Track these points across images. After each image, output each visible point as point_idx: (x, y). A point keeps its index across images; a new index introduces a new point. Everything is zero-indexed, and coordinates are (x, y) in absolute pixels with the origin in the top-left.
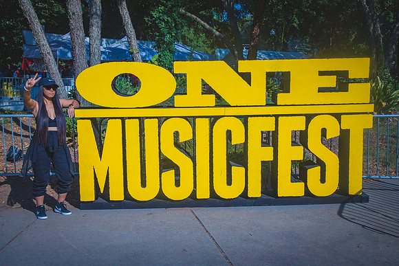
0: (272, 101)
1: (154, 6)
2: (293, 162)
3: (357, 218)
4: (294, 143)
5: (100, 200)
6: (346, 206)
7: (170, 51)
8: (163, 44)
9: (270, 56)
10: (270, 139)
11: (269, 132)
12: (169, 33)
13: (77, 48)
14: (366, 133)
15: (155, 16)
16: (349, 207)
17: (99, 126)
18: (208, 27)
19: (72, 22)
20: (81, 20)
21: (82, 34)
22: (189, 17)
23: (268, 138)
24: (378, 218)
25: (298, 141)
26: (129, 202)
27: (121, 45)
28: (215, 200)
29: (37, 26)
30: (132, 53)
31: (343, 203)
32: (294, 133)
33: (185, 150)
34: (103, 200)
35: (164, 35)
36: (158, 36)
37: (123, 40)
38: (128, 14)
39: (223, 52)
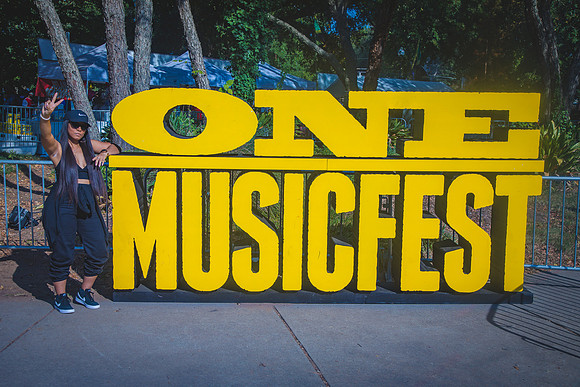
0: (396, 152)
1: (230, 9)
2: (425, 242)
3: (514, 326)
4: (426, 214)
5: (143, 288)
6: (499, 307)
7: (251, 74)
8: (241, 64)
9: (397, 86)
10: (392, 207)
11: (390, 196)
12: (251, 49)
13: (116, 66)
14: (532, 201)
15: (231, 23)
16: (503, 309)
17: (143, 181)
18: (307, 41)
19: (109, 28)
20: (123, 26)
21: (123, 46)
22: (280, 26)
23: (388, 205)
24: (544, 327)
25: (432, 210)
26: (184, 293)
27: (179, 63)
28: (309, 294)
29: (59, 32)
30: (196, 76)
31: (496, 303)
32: (427, 199)
33: (268, 220)
34: (146, 287)
35: (243, 52)
36: (234, 52)
37: (184, 56)
38: (191, 19)
39: (329, 79)
